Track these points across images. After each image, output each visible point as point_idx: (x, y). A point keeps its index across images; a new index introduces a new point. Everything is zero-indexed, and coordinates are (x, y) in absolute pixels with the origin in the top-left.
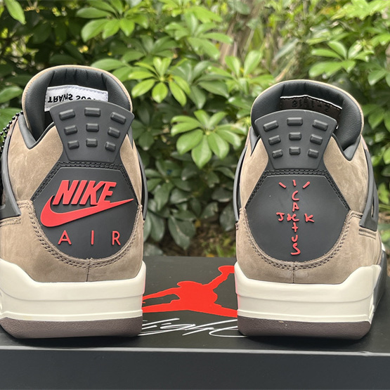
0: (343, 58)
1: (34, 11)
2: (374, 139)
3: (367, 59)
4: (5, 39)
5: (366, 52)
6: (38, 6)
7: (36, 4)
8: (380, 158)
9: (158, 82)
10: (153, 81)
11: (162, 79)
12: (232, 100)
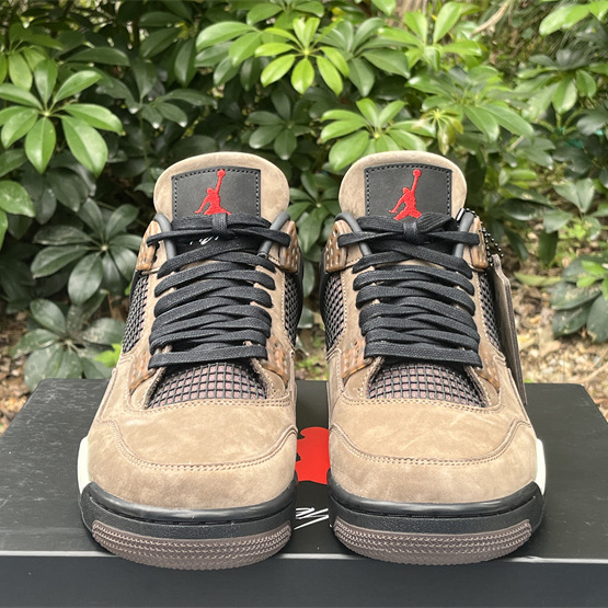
9: (301, 58)
10: (292, 57)
11: (306, 52)
12: (414, 82)
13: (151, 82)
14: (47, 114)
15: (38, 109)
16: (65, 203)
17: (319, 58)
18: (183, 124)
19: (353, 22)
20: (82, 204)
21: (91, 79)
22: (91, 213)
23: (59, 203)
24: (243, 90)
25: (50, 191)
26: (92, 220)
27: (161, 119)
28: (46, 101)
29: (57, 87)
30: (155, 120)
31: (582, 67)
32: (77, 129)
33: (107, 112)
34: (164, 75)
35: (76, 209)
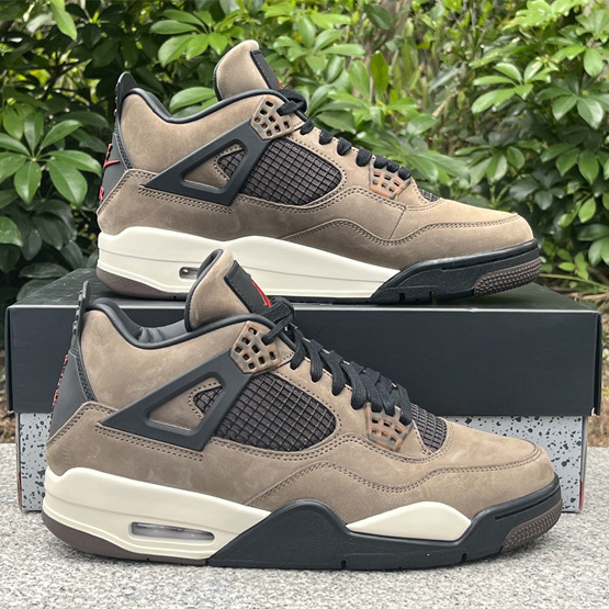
0: (518, 83)
1: (95, 25)
2: (566, 191)
3: (548, 79)
4: (53, 68)
5: (547, 70)
6: (99, 18)
7: (97, 15)
8: (574, 216)
12: (361, 136)
14: (34, 160)
15: (25, 154)
16: (49, 242)
20: (64, 245)
21: (73, 127)
22: (72, 252)
23: (44, 243)
25: (36, 232)
26: (73, 259)
28: (33, 148)
31: (513, 144)
33: (89, 157)
35: (59, 248)
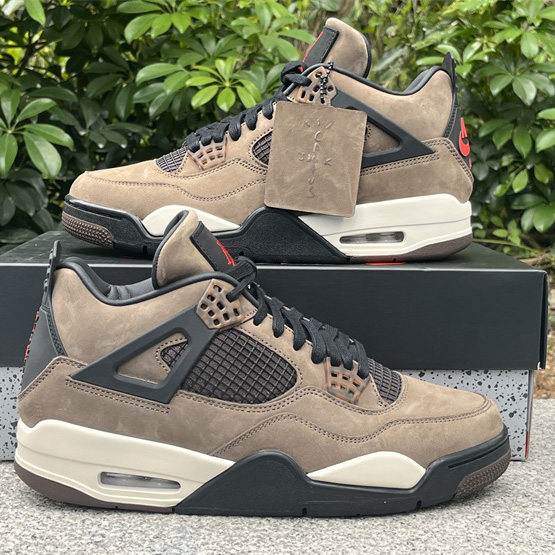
1: (65, 7)
2: (501, 164)
3: (486, 59)
4: (26, 45)
5: (486, 51)
8: (508, 186)
9: (224, 88)
10: (216, 87)
11: (227, 84)
13: (96, 115)
14: (10, 131)
15: (3, 127)
16: (22, 208)
17: (239, 88)
18: (124, 146)
19: (264, 68)
20: (36, 211)
21: (48, 104)
22: (44, 218)
23: (17, 209)
24: (174, 119)
25: (10, 199)
26: (44, 224)
27: (105, 141)
28: (9, 122)
29: (19, 111)
30: (101, 142)
32: (36, 143)
33: (62, 131)
34: (106, 113)
35: (31, 214)
